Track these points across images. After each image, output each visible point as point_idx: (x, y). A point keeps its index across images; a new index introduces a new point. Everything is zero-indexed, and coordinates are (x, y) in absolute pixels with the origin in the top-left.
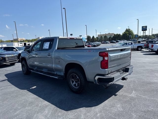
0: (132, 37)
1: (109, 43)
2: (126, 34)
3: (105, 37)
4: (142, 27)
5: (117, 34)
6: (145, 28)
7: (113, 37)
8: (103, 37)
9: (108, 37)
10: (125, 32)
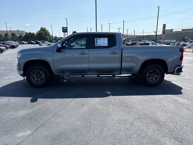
0: (48, 38)
1: (26, 44)
2: (42, 34)
3: (13, 34)
4: (63, 28)
5: (30, 33)
6: (66, 29)
7: (25, 36)
8: (10, 34)
9: (18, 35)
10: (40, 31)
